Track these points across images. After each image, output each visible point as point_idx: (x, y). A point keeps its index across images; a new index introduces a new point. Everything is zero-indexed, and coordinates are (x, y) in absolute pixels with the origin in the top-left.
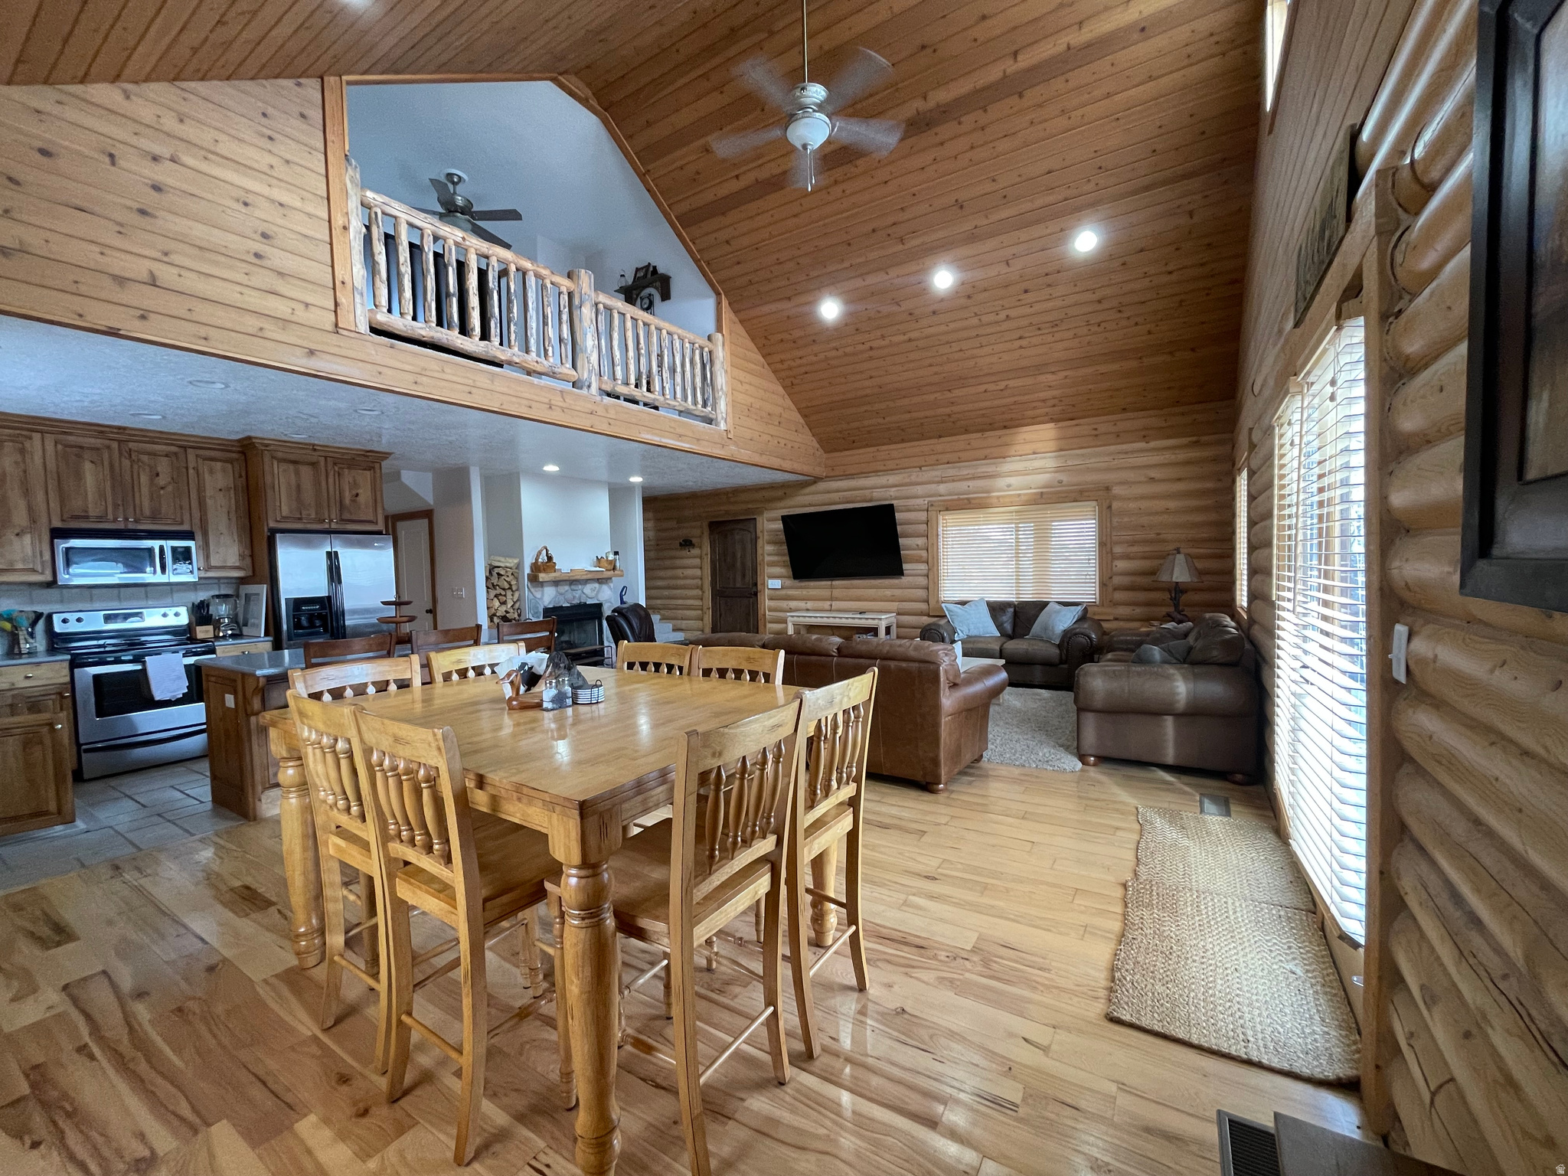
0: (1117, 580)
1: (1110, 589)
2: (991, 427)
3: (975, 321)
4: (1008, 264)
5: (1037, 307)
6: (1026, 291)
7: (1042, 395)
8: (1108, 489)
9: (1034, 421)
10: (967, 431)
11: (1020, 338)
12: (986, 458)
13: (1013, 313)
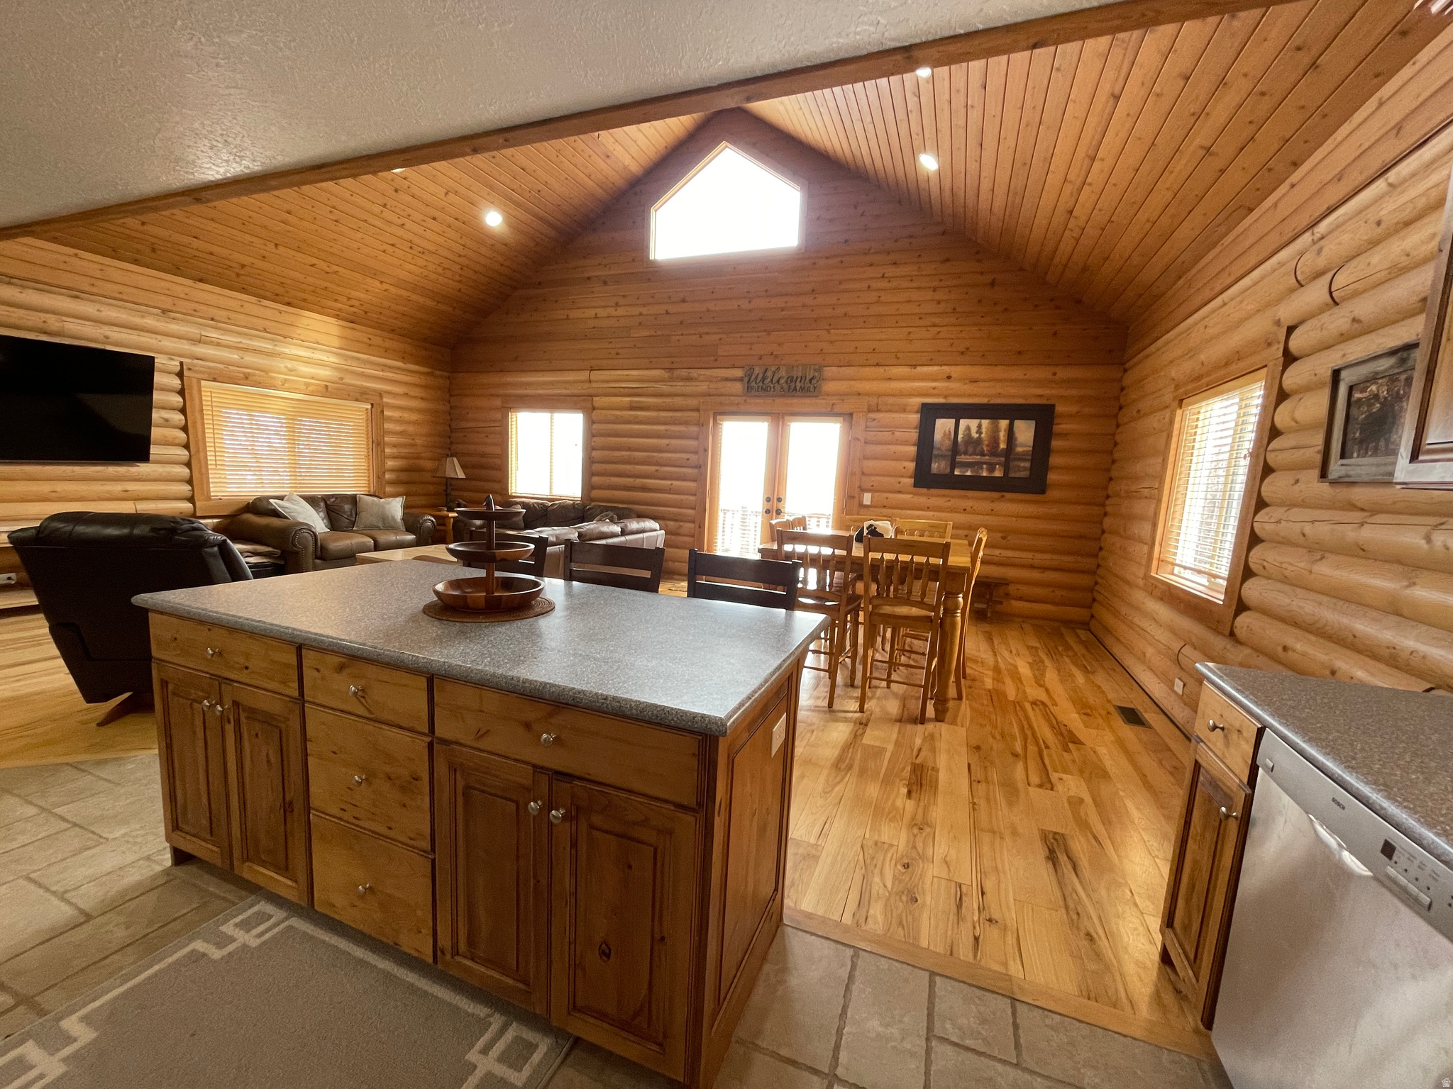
0: (387, 476)
1: (384, 482)
2: (276, 298)
3: (377, 209)
4: (447, 194)
5: (428, 234)
6: (434, 219)
7: (354, 294)
8: (381, 396)
9: (322, 310)
10: (243, 290)
11: (392, 245)
12: (265, 330)
13: (409, 224)
